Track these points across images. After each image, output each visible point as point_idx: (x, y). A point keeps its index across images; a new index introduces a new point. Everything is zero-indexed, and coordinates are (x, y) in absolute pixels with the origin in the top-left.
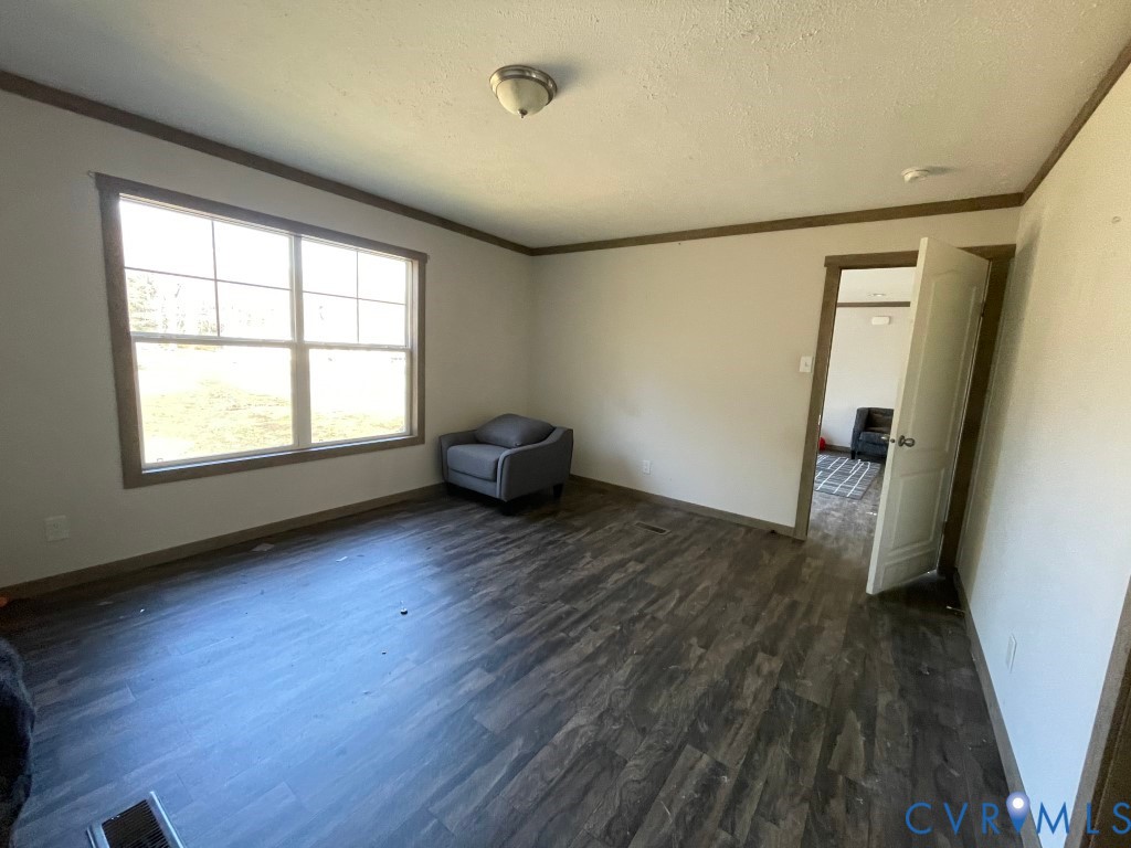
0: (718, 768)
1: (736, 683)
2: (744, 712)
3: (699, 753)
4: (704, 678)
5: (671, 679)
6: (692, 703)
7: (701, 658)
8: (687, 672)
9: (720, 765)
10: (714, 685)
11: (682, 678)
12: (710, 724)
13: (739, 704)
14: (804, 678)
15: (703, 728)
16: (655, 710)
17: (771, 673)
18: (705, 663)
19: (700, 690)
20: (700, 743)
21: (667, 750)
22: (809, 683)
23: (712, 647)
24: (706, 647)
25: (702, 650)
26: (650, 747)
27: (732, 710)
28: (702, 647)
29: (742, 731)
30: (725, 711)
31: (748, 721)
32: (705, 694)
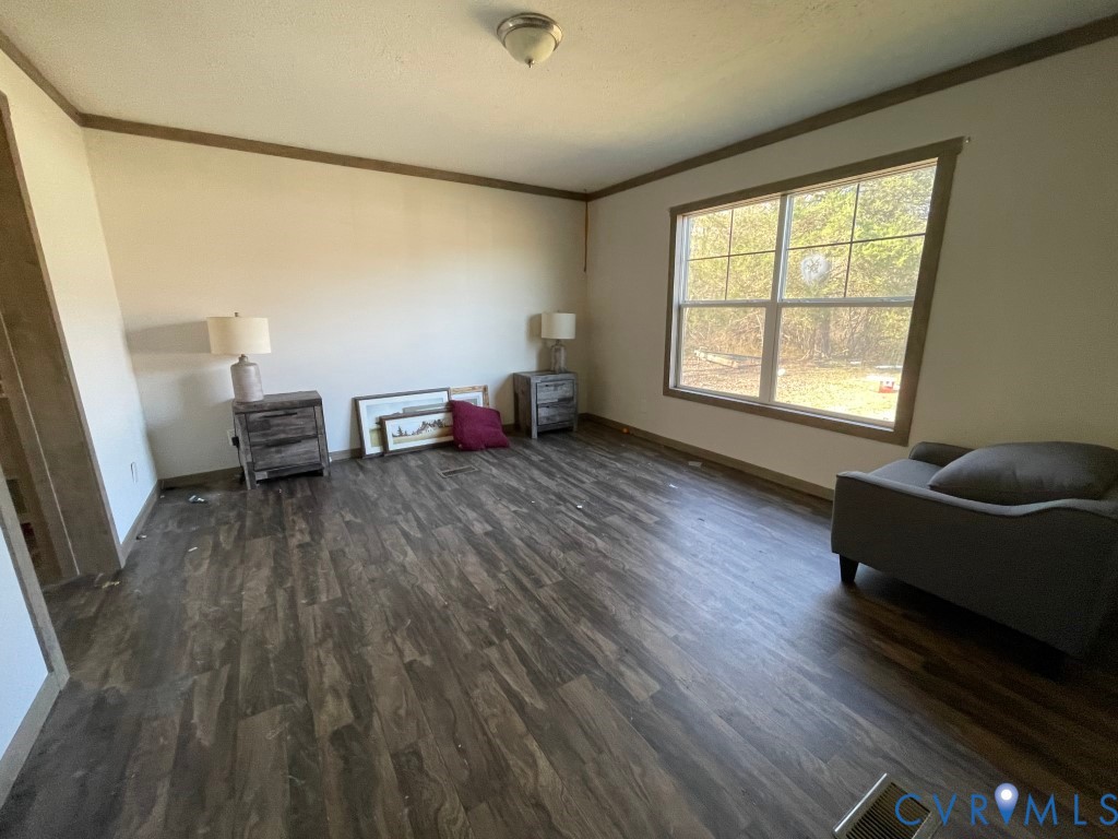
0: (312, 602)
1: (347, 660)
2: (320, 643)
3: (331, 598)
4: (376, 637)
5: (397, 616)
6: (365, 616)
7: (400, 652)
8: (394, 630)
9: (314, 603)
10: (363, 641)
11: (392, 623)
12: (340, 615)
13: (330, 644)
14: (280, 736)
15: (340, 610)
16: (381, 592)
17: (321, 704)
18: (391, 651)
19: (368, 628)
20: (334, 603)
21: (350, 585)
22: (271, 736)
23: (404, 672)
24: (410, 667)
25: (407, 660)
26: (360, 579)
27: (331, 636)
28: (411, 663)
29: (312, 631)
30: (336, 631)
31: (313, 639)
32: (362, 628)
